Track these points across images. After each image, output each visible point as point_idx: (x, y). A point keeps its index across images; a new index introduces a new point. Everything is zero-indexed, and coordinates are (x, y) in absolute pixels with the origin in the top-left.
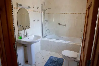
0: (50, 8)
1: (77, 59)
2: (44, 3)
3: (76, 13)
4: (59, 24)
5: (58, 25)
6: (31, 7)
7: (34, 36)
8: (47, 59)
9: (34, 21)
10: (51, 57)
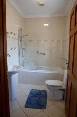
0: (28, 35)
1: (62, 87)
2: (21, 29)
3: (55, 41)
4: (38, 52)
5: (37, 54)
6: (9, 33)
7: (13, 66)
8: (28, 93)
9: (12, 49)
10: (33, 90)
